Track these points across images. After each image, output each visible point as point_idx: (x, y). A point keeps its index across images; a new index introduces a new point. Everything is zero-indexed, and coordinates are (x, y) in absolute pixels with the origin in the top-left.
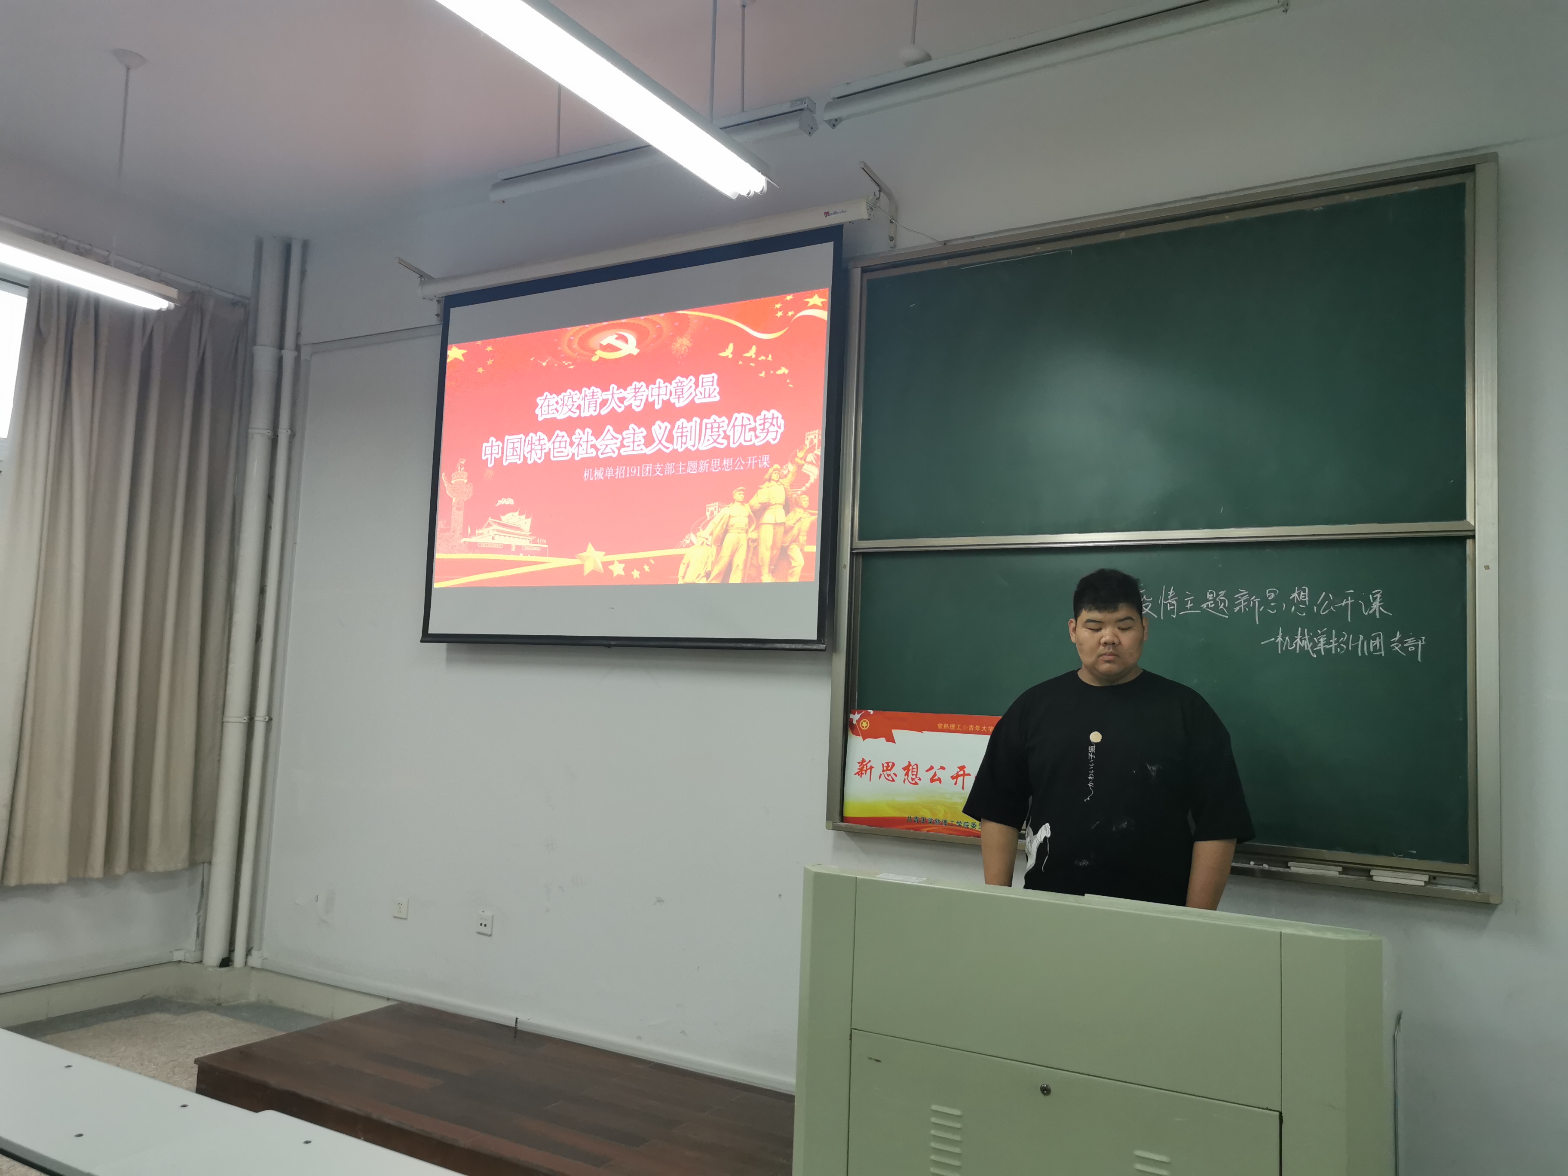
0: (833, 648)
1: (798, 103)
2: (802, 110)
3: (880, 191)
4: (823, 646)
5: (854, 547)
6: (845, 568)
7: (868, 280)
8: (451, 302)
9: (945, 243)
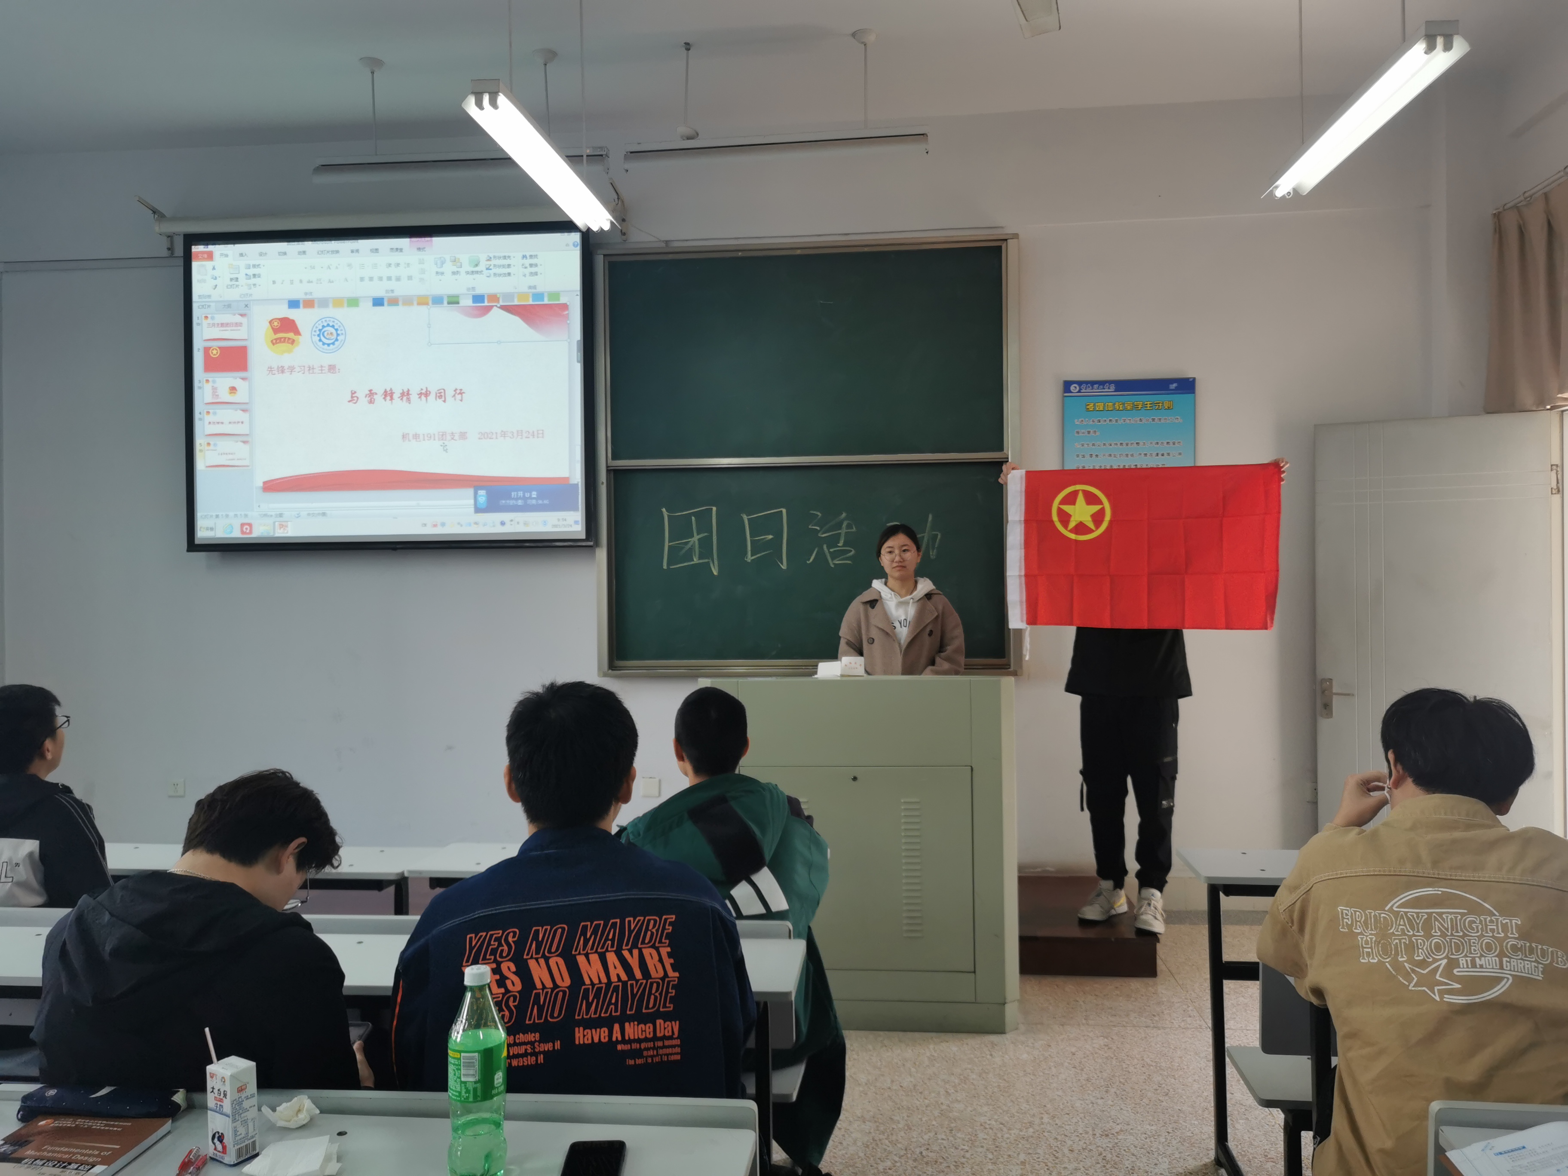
0: (597, 544)
1: (599, 150)
2: (602, 154)
3: (618, 198)
4: (591, 543)
5: (609, 465)
6: (603, 483)
7: (609, 262)
8: (191, 239)
9: (667, 242)
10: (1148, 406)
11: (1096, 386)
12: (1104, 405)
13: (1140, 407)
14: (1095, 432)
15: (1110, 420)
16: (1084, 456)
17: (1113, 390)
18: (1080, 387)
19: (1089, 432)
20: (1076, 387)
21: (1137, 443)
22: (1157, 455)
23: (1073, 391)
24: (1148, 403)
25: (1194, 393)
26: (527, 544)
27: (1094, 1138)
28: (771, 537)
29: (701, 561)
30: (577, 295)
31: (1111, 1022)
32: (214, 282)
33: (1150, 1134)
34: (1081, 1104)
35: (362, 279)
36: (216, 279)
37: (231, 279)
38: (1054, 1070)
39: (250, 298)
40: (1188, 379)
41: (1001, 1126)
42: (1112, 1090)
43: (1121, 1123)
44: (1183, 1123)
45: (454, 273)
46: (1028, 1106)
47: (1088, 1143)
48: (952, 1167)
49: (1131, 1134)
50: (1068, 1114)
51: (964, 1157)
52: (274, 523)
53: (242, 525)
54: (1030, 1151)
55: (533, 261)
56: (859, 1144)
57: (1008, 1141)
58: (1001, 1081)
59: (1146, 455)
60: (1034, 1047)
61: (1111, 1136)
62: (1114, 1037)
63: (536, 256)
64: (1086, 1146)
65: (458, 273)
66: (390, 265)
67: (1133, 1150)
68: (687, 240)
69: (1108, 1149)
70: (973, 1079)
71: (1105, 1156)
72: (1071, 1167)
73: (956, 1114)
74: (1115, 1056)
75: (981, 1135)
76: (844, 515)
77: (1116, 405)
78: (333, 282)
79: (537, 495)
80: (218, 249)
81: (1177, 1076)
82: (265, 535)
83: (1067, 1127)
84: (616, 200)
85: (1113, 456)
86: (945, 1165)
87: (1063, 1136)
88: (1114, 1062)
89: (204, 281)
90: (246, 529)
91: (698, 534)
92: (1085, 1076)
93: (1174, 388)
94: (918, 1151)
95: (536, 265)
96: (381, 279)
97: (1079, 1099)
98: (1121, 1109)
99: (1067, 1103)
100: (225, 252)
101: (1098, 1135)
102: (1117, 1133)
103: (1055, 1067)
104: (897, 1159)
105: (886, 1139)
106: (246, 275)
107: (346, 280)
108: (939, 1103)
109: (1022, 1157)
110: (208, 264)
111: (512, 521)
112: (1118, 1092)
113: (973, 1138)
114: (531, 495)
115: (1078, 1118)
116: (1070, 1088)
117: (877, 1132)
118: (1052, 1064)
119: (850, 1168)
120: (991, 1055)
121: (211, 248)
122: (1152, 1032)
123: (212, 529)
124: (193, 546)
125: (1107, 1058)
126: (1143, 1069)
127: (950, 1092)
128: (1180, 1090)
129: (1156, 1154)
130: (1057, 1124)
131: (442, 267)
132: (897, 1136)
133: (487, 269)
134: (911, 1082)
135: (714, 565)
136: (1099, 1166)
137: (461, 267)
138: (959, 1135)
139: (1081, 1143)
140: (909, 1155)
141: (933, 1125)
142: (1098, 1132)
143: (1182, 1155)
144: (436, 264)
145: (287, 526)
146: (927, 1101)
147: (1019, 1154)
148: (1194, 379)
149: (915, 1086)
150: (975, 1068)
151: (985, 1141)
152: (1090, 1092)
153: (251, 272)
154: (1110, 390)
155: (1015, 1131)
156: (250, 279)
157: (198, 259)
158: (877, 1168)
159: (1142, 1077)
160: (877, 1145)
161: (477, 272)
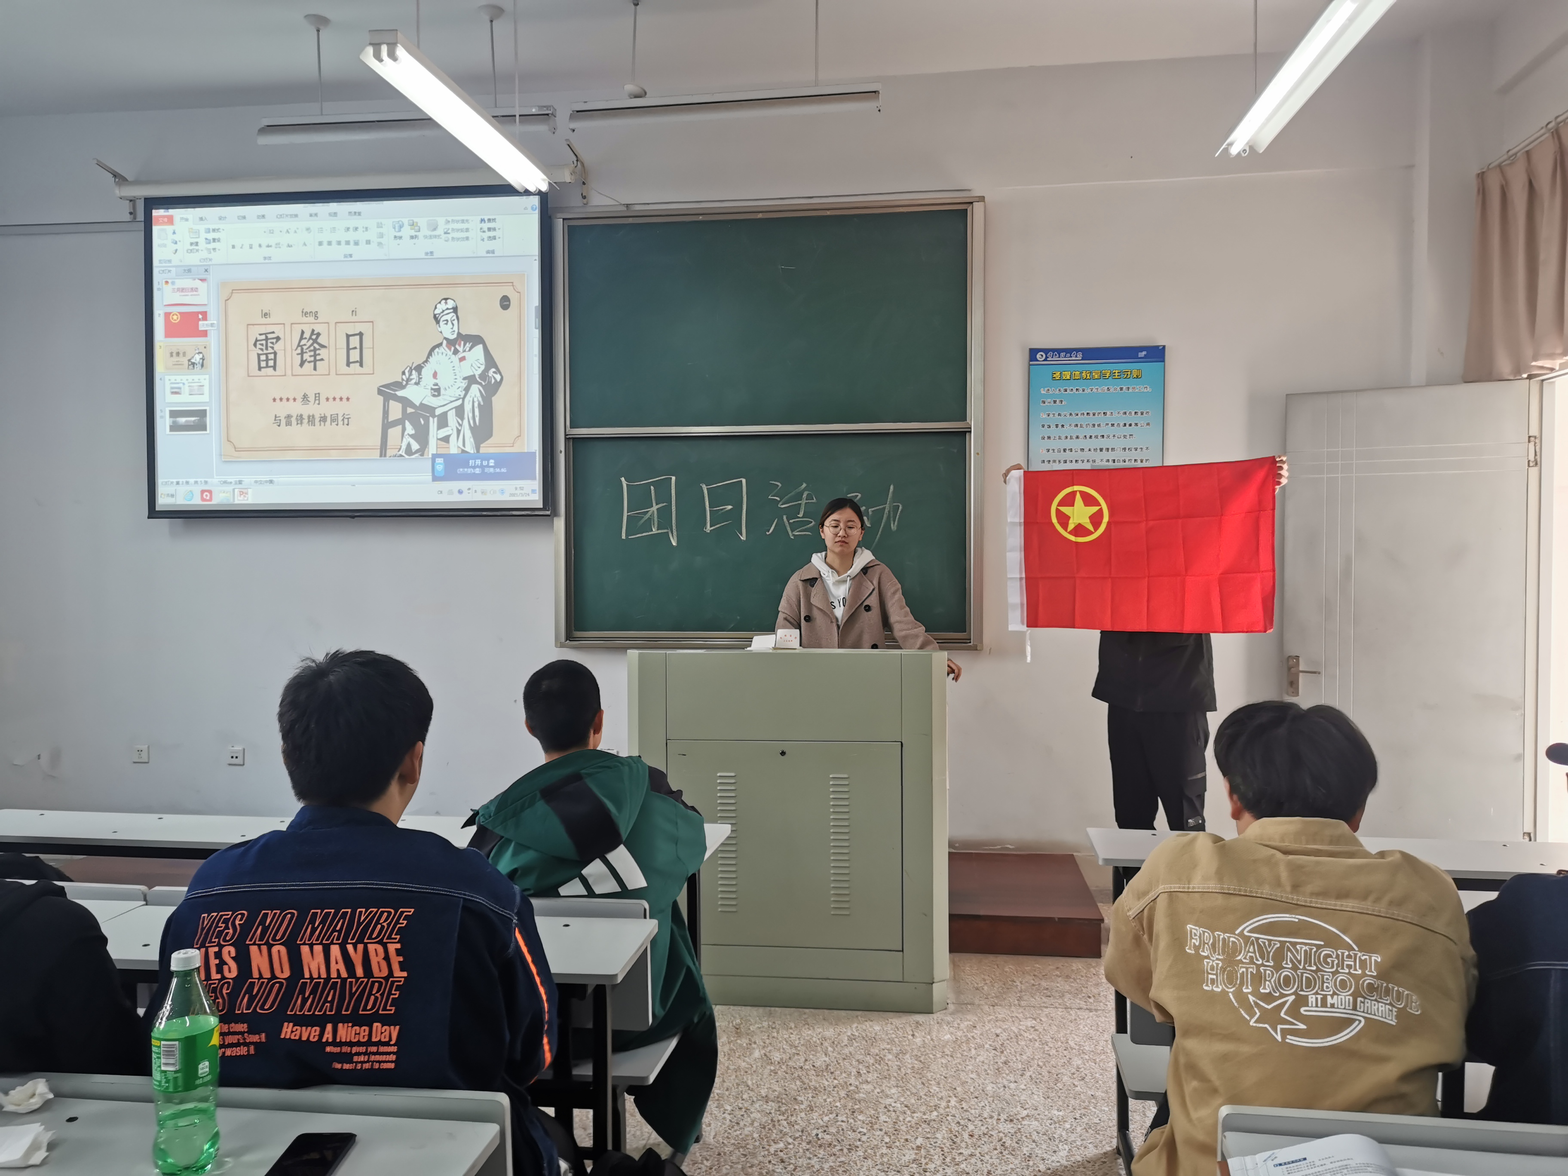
0: (555, 513)
1: (545, 109)
2: (547, 115)
3: (577, 161)
4: (548, 513)
5: (567, 433)
6: (561, 452)
7: (568, 226)
8: (152, 203)
9: (627, 205)
10: (1117, 374)
11: (1063, 354)
12: (1071, 373)
13: (1108, 375)
14: (1061, 401)
15: (1077, 389)
16: (1049, 427)
17: (1081, 359)
18: (1046, 355)
19: (1055, 402)
20: (1042, 356)
21: (1104, 413)
22: (1125, 425)
23: (1039, 359)
24: (1117, 371)
25: (1163, 361)
26: (485, 513)
27: (997, 1123)
28: (730, 507)
29: (660, 531)
30: (536, 260)
31: (1044, 1003)
32: (175, 247)
33: (1056, 1120)
34: (993, 1088)
35: (320, 244)
36: (176, 243)
37: (192, 244)
38: (973, 1052)
39: (210, 263)
40: (1158, 347)
41: (906, 1108)
42: (1028, 1074)
43: (1029, 1108)
44: (1094, 1110)
45: (412, 237)
46: (937, 1089)
47: (990, 1128)
48: (845, 1151)
49: (1036, 1119)
50: (976, 1098)
51: (860, 1140)
52: (234, 490)
53: (203, 492)
54: (929, 1136)
55: (491, 225)
56: (756, 1124)
57: (909, 1124)
58: (916, 1062)
59: (1113, 425)
60: (959, 1028)
61: (1015, 1121)
62: (1043, 1019)
63: (494, 220)
64: (988, 1132)
65: (416, 237)
66: (348, 229)
67: (1035, 1136)
68: (648, 204)
69: (1010, 1135)
70: (889, 1060)
71: (1004, 1142)
72: (966, 1152)
73: (861, 1095)
74: (1040, 1038)
75: (883, 1118)
76: (804, 485)
77: (1083, 374)
78: (291, 246)
79: (495, 463)
80: (178, 213)
81: (1098, 1060)
82: (225, 502)
83: (973, 1111)
84: (575, 162)
85: (1079, 426)
86: (838, 1148)
87: (966, 1120)
88: (1037, 1044)
89: (165, 246)
90: (207, 496)
91: (657, 504)
92: (1003, 1059)
93: (1143, 356)
94: (815, 1132)
95: (494, 229)
96: (339, 243)
97: (992, 1083)
98: (1033, 1093)
99: (979, 1086)
100: (185, 216)
101: (1002, 1120)
102: (1022, 1118)
103: (976, 1049)
104: (790, 1140)
105: (785, 1120)
106: (206, 239)
107: (305, 244)
108: (848, 1084)
109: (919, 1141)
110: (169, 228)
111: (469, 489)
112: (1033, 1076)
113: (874, 1120)
114: (488, 463)
115: (986, 1102)
116: (986, 1070)
117: (778, 1113)
118: (973, 1046)
119: (741, 1150)
120: (913, 1035)
121: (171, 212)
122: (1084, 1014)
123: (172, 496)
124: (154, 513)
125: (1030, 1040)
126: (1065, 1052)
127: (862, 1072)
128: (1097, 1075)
129: (1057, 1141)
130: (962, 1108)
131: (400, 231)
132: (797, 1117)
133: (445, 233)
134: (825, 1061)
135: (673, 536)
136: (996, 1152)
137: (419, 231)
138: (860, 1117)
139: (983, 1128)
140: (804, 1137)
141: (837, 1107)
142: (1003, 1117)
143: (1084, 1142)
144: (394, 228)
145: (247, 493)
146: (836, 1082)
147: (917, 1138)
148: (1164, 347)
149: (827, 1066)
150: (894, 1048)
151: (885, 1124)
152: (1004, 1075)
153: (211, 236)
154: (1077, 359)
155: (918, 1115)
156: (209, 243)
157: (158, 224)
158: (768, 1150)
159: (1062, 1061)
160: (774, 1126)
161: (435, 236)
